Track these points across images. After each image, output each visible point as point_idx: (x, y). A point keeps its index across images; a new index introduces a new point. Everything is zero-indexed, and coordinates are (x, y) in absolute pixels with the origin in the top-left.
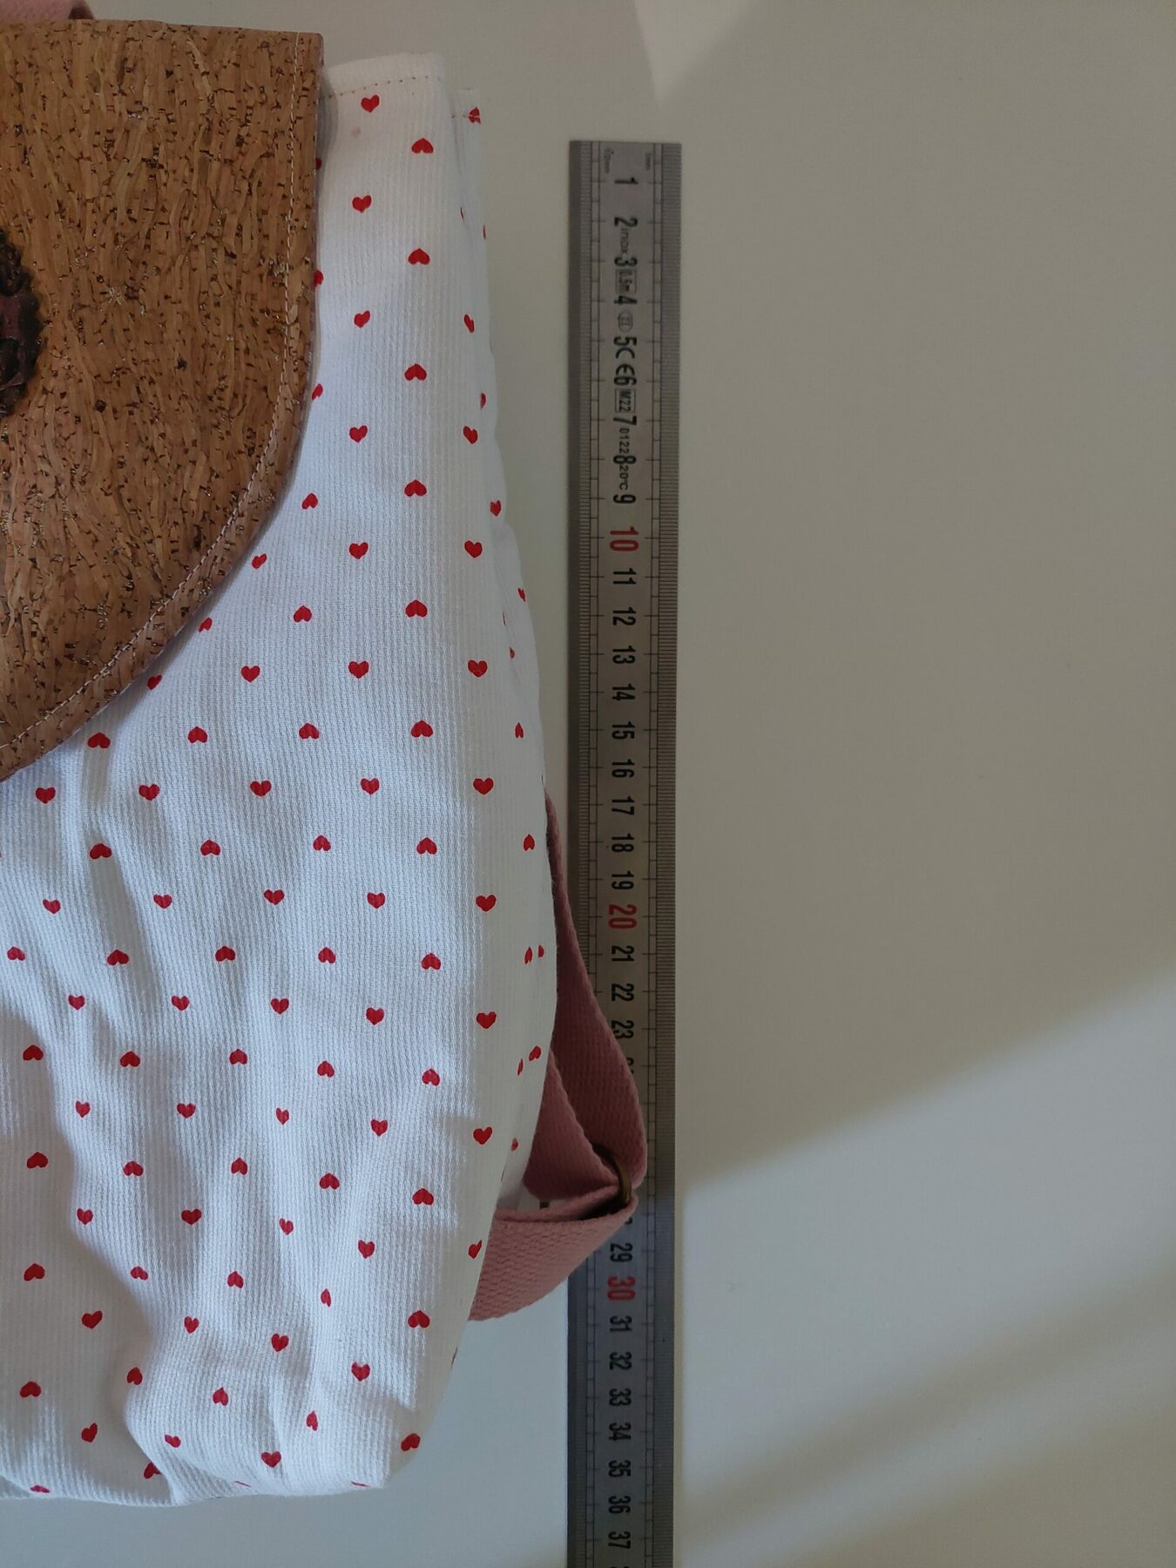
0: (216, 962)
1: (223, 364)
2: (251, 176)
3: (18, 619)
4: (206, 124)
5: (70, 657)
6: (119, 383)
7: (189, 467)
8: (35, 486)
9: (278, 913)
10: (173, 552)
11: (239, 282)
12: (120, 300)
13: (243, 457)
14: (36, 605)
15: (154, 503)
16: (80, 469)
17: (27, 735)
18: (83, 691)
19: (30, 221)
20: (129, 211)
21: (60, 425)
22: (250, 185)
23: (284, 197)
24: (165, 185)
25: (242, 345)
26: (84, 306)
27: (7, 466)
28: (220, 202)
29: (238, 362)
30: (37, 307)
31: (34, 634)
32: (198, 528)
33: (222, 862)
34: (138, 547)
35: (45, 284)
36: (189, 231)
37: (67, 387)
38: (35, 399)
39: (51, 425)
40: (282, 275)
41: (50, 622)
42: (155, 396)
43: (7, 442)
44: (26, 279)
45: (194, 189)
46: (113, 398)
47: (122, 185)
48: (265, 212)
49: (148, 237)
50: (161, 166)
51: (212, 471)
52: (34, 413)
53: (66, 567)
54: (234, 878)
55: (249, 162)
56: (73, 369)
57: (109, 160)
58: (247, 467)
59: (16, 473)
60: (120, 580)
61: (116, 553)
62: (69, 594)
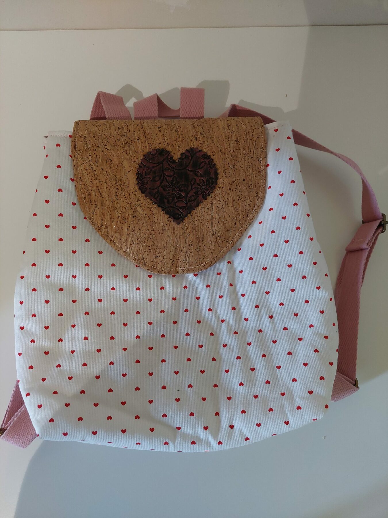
0: (255, 308)
1: (251, 179)
3: (216, 233)
4: (246, 133)
5: (225, 240)
6: (233, 185)
7: (246, 200)
8: (218, 206)
9: (268, 296)
10: (243, 217)
11: (253, 163)
12: (232, 167)
13: (256, 198)
14: (219, 230)
15: (240, 208)
16: (227, 202)
17: (217, 257)
18: (227, 247)
19: (215, 153)
20: (233, 150)
21: (223, 194)
22: (255, 143)
23: (261, 145)
24: (240, 145)
25: (255, 175)
26: (226, 170)
27: (212, 202)
28: (250, 147)
29: (254, 179)
30: (217, 170)
31: (218, 236)
32: (248, 212)
33: (256, 285)
34: (237, 217)
35: (218, 166)
36: (244, 153)
37: (223, 186)
38: (217, 189)
39: (221, 194)
40: (261, 161)
41: (221, 233)
42: (240, 186)
43: (212, 198)
44: (215, 165)
45: (245, 145)
46: (232, 188)
47: (232, 145)
48: (258, 148)
49: (237, 155)
50: (239, 141)
51: (250, 201)
52: (217, 192)
53: (224, 222)
54: (259, 289)
55: (255, 139)
56: (224, 182)
57: (229, 141)
58: (257, 200)
59: (214, 204)
60: (234, 224)
61: (233, 219)
62: (225, 228)
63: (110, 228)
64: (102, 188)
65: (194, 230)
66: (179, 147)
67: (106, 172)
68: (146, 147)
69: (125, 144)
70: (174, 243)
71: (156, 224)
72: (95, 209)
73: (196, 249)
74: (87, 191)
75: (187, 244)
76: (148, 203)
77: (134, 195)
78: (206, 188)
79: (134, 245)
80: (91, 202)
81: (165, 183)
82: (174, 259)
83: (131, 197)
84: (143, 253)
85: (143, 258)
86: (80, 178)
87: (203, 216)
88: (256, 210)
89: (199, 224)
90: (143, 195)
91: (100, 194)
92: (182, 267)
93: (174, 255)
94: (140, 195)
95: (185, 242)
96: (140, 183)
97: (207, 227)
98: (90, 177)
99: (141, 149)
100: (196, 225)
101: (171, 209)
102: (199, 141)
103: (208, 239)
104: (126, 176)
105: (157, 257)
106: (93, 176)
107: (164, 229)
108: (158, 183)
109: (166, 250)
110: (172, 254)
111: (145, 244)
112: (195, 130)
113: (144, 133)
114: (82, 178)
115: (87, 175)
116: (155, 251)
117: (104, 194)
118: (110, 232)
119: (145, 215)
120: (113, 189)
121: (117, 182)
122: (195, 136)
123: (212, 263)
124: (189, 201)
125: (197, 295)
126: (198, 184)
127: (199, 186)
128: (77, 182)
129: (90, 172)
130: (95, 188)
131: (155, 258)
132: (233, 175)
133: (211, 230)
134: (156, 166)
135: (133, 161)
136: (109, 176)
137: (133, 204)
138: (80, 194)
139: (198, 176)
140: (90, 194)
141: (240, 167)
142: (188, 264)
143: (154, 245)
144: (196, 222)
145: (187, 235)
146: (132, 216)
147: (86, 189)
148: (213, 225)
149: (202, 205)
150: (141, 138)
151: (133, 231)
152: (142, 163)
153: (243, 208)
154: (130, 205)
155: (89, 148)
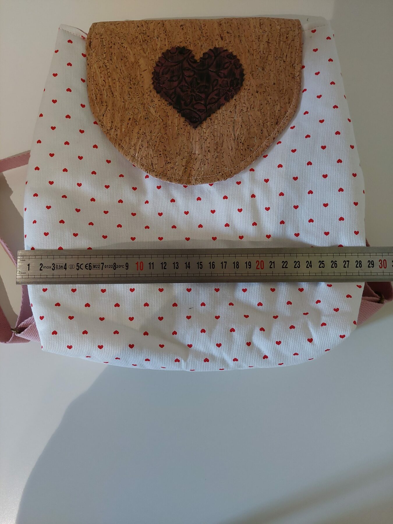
0: (280, 224)
1: (283, 84)
2: (289, 45)
3: (238, 139)
4: (279, 35)
5: (248, 148)
6: (261, 87)
7: (276, 105)
8: (242, 109)
9: (297, 211)
10: (272, 125)
11: (286, 67)
12: (261, 70)
13: (288, 104)
14: (242, 136)
15: (268, 114)
16: (253, 105)
17: (238, 166)
18: (250, 157)
19: (242, 54)
20: (263, 52)
21: (248, 96)
22: (289, 47)
23: (296, 49)
24: (271, 46)
25: (287, 81)
26: (253, 71)
27: (235, 105)
28: (283, 50)
29: (286, 84)
30: (243, 71)
31: (241, 142)
32: (277, 120)
33: (284, 198)
34: (264, 123)
35: (245, 66)
36: (276, 56)
37: (250, 88)
38: (242, 91)
39: (246, 96)
40: (295, 66)
41: (245, 140)
42: (269, 90)
43: (235, 100)
44: (241, 65)
45: (277, 47)
46: (260, 90)
47: (262, 47)
48: (292, 52)
50: (270, 43)
51: (281, 107)
52: (242, 94)
53: (249, 127)
54: (287, 202)
55: (289, 42)
56: (251, 84)
57: (259, 41)
58: (289, 107)
59: (238, 107)
60: (260, 131)
61: (260, 124)
62: (249, 134)
63: (120, 131)
64: (114, 87)
65: (212, 135)
66: (202, 46)
67: (120, 70)
68: (165, 45)
69: (143, 41)
70: (188, 149)
71: (170, 127)
72: (105, 111)
73: (213, 156)
74: (99, 90)
75: (203, 150)
76: (163, 104)
77: (148, 95)
78: (229, 89)
79: (143, 149)
80: (102, 103)
81: (183, 83)
82: (187, 166)
83: (144, 98)
84: (152, 158)
85: (152, 164)
86: (93, 77)
87: (224, 119)
88: (288, 118)
89: (219, 128)
90: (158, 95)
91: (112, 93)
92: (196, 176)
93: (188, 162)
94: (155, 96)
95: (201, 148)
96: (155, 82)
97: (229, 132)
98: (102, 76)
99: (160, 47)
100: (215, 130)
101: (188, 111)
102: (225, 41)
103: (228, 146)
104: (141, 75)
105: (168, 163)
106: (106, 74)
107: (178, 133)
108: (176, 84)
109: (179, 156)
110: (185, 160)
111: (156, 148)
112: (222, 28)
113: (165, 31)
114: (94, 77)
115: (100, 73)
116: (167, 157)
117: (116, 93)
118: (119, 136)
119: (158, 117)
120: (126, 88)
121: (131, 81)
122: (220, 35)
123: (232, 173)
124: (209, 104)
125: (212, 207)
126: (220, 85)
127: (221, 88)
128: (90, 82)
129: (103, 71)
130: (107, 87)
131: (166, 164)
132: (261, 77)
133: (233, 135)
134: (175, 65)
135: (150, 59)
136: (123, 74)
137: (146, 105)
138: (91, 95)
139: (221, 78)
140: (102, 94)
141: (270, 70)
142: (203, 173)
143: (165, 151)
144: (216, 127)
145: (204, 140)
146: (144, 118)
147: (98, 89)
148: (235, 129)
149: (224, 108)
150: (161, 36)
151: (143, 133)
152: (159, 62)
153: (272, 113)
154: (143, 106)
155: (105, 45)
